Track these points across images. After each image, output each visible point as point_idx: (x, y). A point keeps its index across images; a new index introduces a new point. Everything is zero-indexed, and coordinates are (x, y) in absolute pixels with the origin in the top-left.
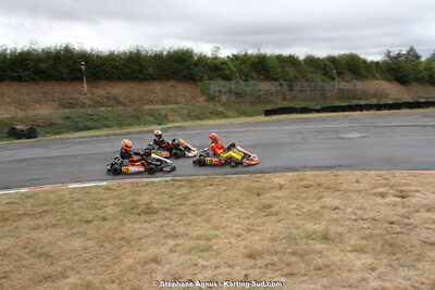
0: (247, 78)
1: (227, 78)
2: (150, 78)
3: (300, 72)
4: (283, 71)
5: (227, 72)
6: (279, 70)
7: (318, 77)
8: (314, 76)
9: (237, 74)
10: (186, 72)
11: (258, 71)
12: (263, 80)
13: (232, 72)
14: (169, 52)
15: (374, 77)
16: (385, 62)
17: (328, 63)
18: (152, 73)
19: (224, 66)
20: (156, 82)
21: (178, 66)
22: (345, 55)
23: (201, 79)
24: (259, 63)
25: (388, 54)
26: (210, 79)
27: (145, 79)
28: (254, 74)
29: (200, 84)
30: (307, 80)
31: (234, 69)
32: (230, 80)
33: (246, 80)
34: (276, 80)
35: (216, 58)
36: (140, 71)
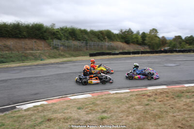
0: (68, 39)
1: (59, 39)
2: (24, 37)
3: (89, 37)
4: (82, 37)
5: (59, 36)
6: (81, 36)
7: (96, 39)
8: (94, 39)
9: (63, 37)
10: (41, 35)
11: (72, 36)
12: (74, 40)
13: (61, 36)
14: (32, 25)
15: (117, 40)
16: (120, 34)
17: (99, 34)
18: (25, 35)
19: (57, 33)
20: (27, 40)
21: (37, 32)
22: (105, 30)
23: (48, 39)
24: (72, 32)
25: (121, 31)
26: (52, 39)
27: (22, 38)
28: (70, 37)
29: (47, 41)
30: (92, 41)
31: (62, 35)
32: (60, 40)
33: (67, 40)
34: (79, 40)
35: (53, 29)
36: (20, 34)
